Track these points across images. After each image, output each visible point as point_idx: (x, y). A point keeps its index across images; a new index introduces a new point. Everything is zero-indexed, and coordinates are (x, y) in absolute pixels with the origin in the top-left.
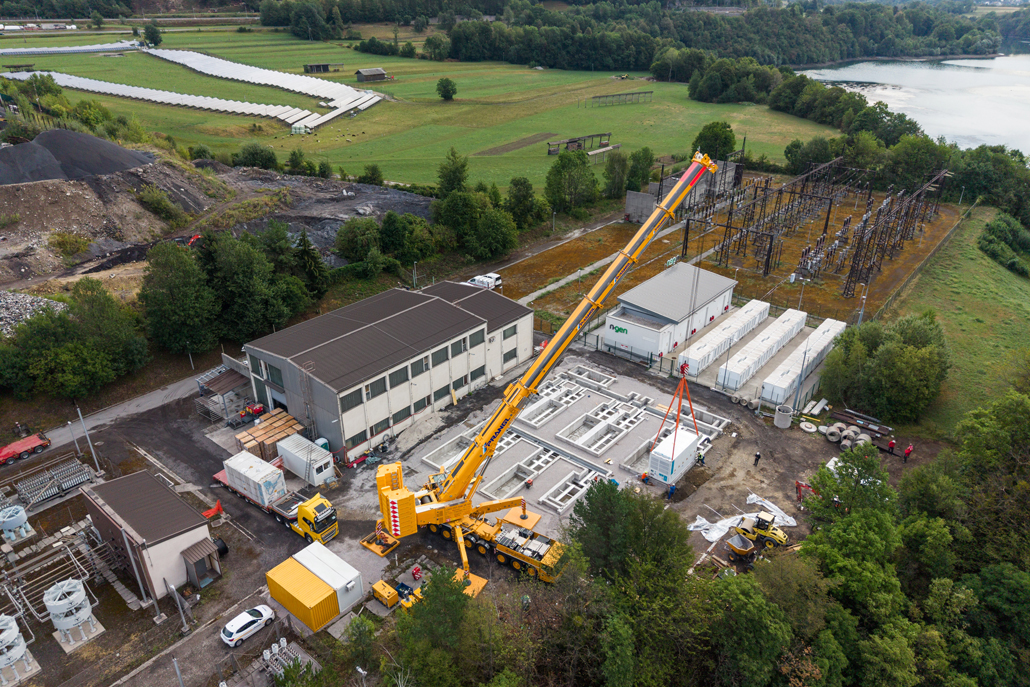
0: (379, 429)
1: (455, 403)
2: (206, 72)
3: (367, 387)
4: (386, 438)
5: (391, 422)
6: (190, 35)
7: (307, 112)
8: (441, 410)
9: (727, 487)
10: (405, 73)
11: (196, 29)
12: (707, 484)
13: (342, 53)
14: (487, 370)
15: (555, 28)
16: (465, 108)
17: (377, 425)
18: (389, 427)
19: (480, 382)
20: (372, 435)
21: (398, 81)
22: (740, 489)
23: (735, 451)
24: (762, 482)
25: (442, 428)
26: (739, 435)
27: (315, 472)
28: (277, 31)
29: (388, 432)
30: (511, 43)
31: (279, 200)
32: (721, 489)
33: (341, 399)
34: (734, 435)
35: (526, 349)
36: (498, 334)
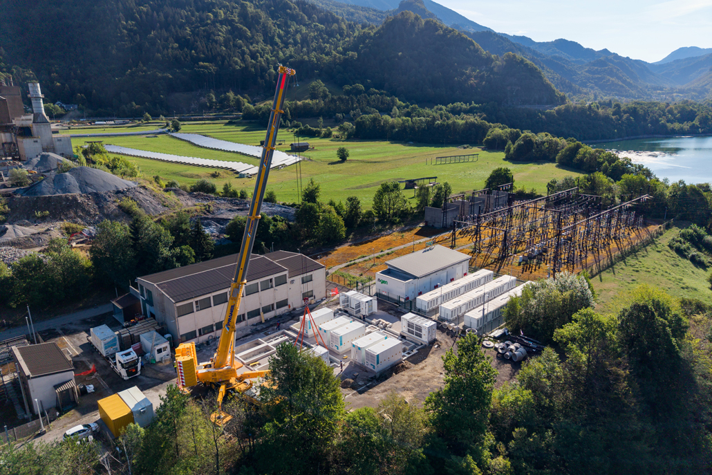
0: (206, 331)
3: (197, 302)
4: (210, 338)
5: (215, 328)
10: (323, 146)
14: (289, 302)
16: (353, 165)
17: (204, 329)
18: (213, 331)
19: (284, 310)
20: (200, 335)
21: (316, 150)
23: (432, 356)
25: (249, 335)
26: (439, 347)
27: (156, 352)
29: (212, 334)
30: (392, 128)
32: (411, 376)
33: (178, 307)
34: (436, 346)
35: (320, 292)
36: (298, 279)
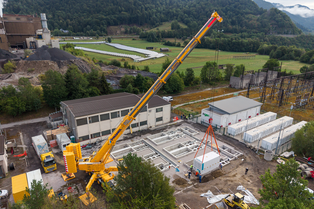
0: (96, 136)
1: (132, 133)
2: (119, 48)
3: (89, 118)
4: (98, 140)
5: (101, 134)
6: (120, 40)
7: (140, 57)
8: (125, 134)
9: (229, 180)
10: (176, 50)
11: (122, 39)
12: (220, 178)
13: (159, 45)
14: (148, 123)
15: (226, 39)
17: (94, 134)
18: (100, 136)
19: (144, 127)
20: (92, 138)
21: (172, 52)
22: (236, 182)
23: (240, 166)
24: (249, 181)
25: (122, 140)
26: (245, 160)
27: (62, 146)
28: (143, 40)
29: (99, 138)
30: (211, 43)
31: (113, 72)
32: (226, 181)
33: (77, 120)
34: (243, 160)
35: (167, 119)
36: (154, 109)
